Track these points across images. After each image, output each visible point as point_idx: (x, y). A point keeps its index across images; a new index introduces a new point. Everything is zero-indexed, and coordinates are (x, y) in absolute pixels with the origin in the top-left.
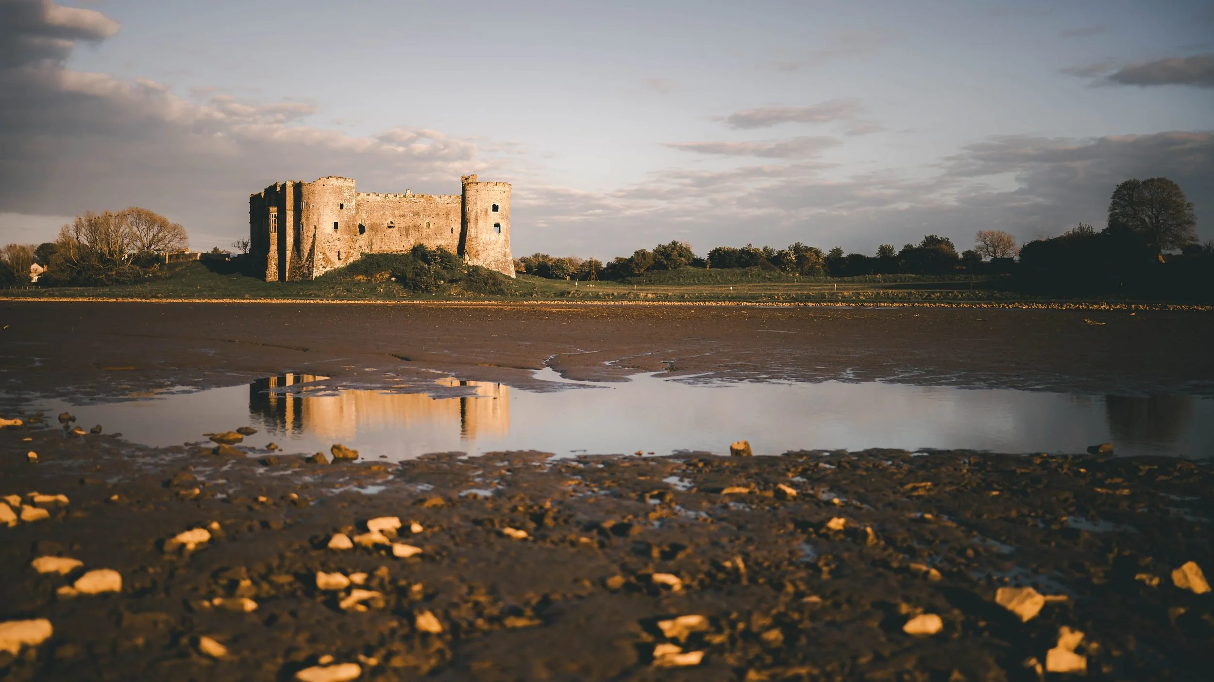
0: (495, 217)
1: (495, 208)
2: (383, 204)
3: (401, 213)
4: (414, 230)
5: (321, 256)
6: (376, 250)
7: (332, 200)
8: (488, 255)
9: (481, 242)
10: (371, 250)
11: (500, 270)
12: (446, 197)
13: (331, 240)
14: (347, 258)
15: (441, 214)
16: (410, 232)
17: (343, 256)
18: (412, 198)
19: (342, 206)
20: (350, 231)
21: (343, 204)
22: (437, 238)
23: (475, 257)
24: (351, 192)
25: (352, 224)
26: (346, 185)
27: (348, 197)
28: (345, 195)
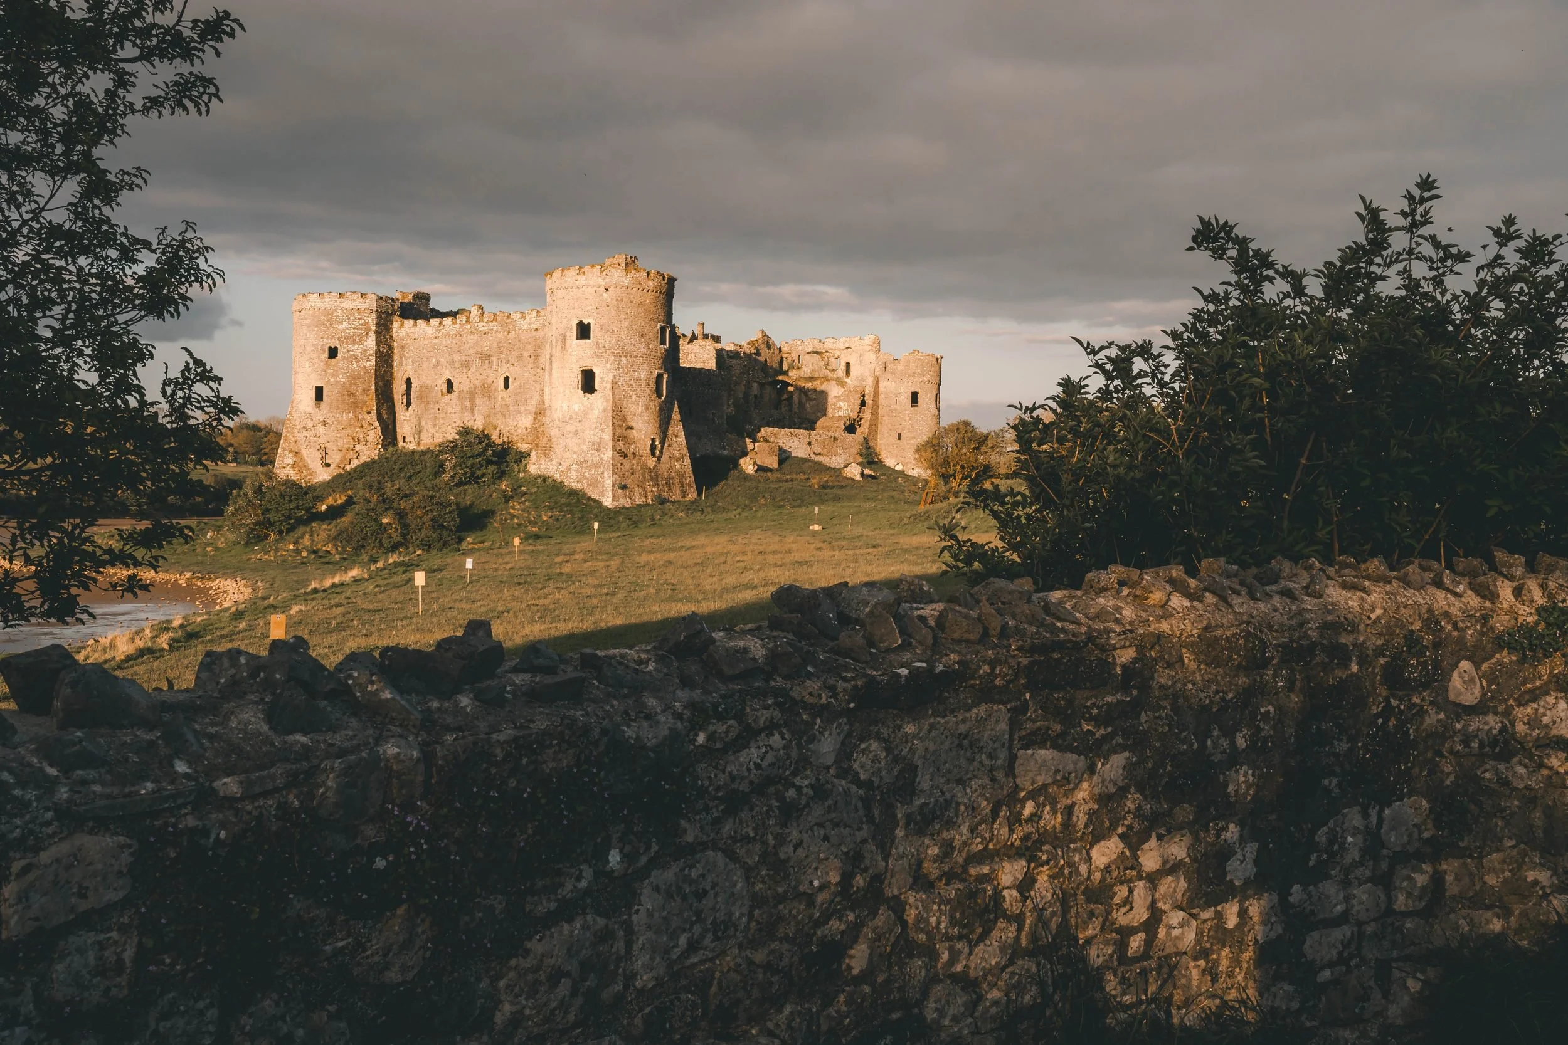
0: (581, 354)
1: (584, 331)
2: (436, 341)
3: (464, 358)
4: (483, 395)
5: (289, 460)
6: (425, 441)
7: (313, 341)
8: (566, 449)
9: (556, 416)
10: (419, 444)
11: (586, 486)
13: (310, 425)
14: (343, 461)
15: (526, 354)
16: (477, 401)
17: (335, 458)
18: (480, 324)
19: (333, 353)
20: (355, 405)
21: (336, 348)
22: (519, 412)
23: (545, 454)
24: (362, 322)
25: (360, 389)
26: (344, 305)
27: (350, 332)
28: (341, 327)
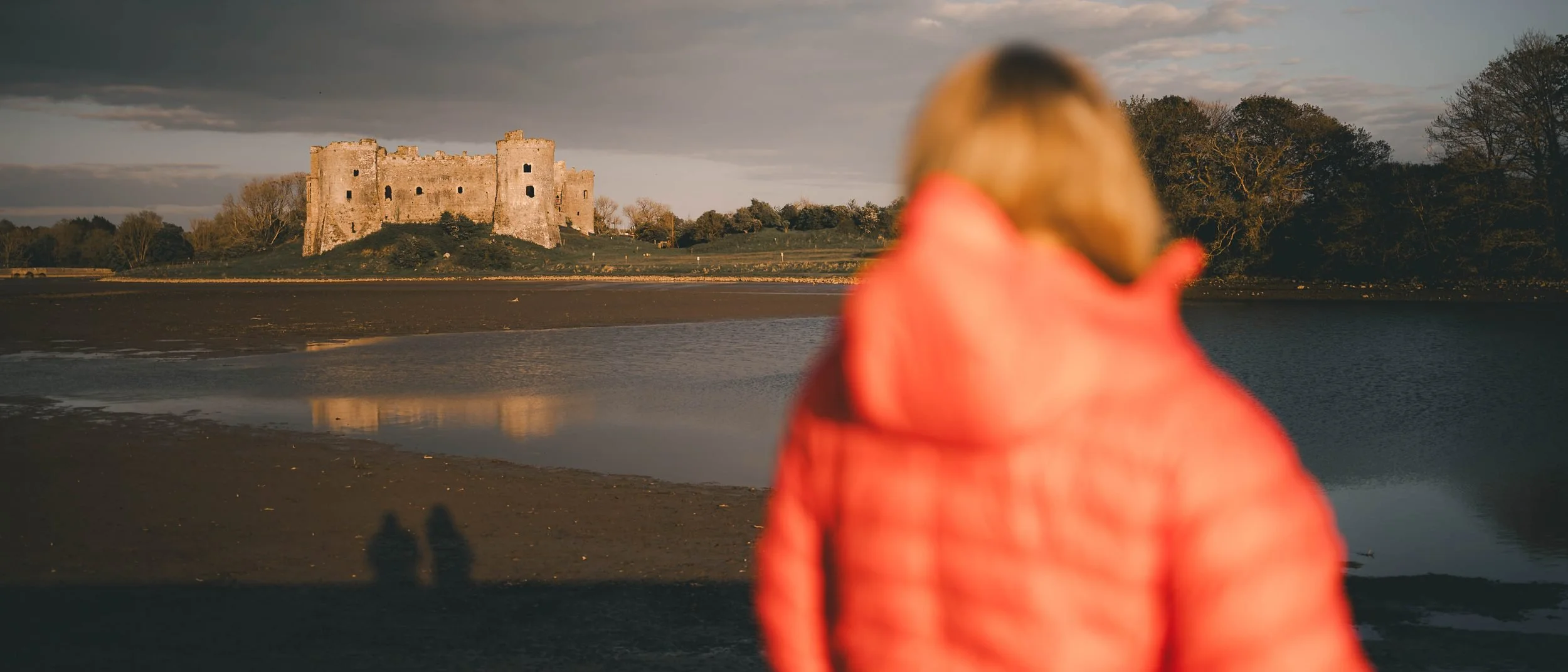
0: (526, 179)
1: (527, 169)
2: (410, 168)
3: (431, 177)
4: (445, 196)
5: (331, 229)
6: (403, 219)
7: (346, 167)
8: (519, 222)
9: (511, 207)
10: (398, 220)
11: (533, 239)
12: (479, 157)
13: (343, 210)
14: (364, 229)
15: (474, 176)
16: (441, 199)
17: (358, 228)
18: (442, 161)
19: (356, 173)
20: (368, 200)
21: (358, 171)
22: (470, 205)
23: (505, 225)
24: (370, 157)
25: (370, 192)
26: (362, 148)
27: (365, 163)
28: (360, 160)
